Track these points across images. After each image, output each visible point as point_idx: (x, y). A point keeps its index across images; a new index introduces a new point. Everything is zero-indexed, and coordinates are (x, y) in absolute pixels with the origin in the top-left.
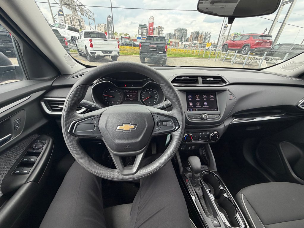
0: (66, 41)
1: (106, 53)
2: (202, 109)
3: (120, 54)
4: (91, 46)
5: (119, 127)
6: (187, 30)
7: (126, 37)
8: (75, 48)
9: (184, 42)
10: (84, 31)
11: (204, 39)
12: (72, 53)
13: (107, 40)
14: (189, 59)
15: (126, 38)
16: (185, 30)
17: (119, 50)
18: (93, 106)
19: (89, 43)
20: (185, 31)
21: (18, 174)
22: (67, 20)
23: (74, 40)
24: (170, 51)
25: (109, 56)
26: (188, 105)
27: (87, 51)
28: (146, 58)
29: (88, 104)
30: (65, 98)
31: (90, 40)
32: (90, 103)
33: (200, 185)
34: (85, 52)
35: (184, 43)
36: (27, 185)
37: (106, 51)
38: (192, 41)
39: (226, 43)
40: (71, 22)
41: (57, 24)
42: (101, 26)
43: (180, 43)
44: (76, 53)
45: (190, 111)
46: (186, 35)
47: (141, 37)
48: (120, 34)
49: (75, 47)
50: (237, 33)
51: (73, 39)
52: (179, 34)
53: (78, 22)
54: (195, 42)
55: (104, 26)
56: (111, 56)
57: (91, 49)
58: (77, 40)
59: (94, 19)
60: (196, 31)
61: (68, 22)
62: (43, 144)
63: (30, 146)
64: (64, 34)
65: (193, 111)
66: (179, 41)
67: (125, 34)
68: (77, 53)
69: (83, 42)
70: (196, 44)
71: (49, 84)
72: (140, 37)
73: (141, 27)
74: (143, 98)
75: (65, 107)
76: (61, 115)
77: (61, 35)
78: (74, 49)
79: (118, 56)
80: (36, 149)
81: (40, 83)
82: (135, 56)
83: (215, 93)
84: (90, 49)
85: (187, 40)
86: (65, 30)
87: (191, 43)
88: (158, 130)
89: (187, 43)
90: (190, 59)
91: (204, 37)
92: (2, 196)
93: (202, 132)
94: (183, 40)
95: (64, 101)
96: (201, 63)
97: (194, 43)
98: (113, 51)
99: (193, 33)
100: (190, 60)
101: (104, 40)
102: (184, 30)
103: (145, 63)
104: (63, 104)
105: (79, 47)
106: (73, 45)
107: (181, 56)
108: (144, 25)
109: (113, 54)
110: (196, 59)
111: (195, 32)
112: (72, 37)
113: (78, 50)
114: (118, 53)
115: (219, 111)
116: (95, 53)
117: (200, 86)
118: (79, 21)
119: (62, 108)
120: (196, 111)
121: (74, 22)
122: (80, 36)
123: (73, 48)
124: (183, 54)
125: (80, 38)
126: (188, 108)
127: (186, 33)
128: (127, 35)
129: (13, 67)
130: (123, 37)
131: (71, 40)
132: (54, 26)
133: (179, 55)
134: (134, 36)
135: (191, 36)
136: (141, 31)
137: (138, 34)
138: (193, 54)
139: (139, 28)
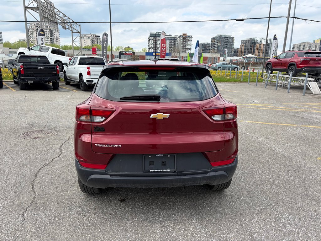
6: (233, 37)
7: (127, 53)
9: (228, 56)
10: (79, 57)
15: (127, 55)
19: (87, 71)
20: (230, 39)
34: (78, 81)
35: (228, 59)
38: (244, 55)
39: (269, 62)
41: (38, 46)
42: (85, 38)
43: (222, 59)
46: (233, 45)
47: (153, 53)
48: (118, 49)
52: (219, 44)
54: (250, 55)
55: (91, 38)
58: (67, 66)
59: (80, 33)
60: (249, 38)
66: (219, 55)
67: (125, 48)
70: (251, 59)
72: (152, 51)
73: (153, 37)
84: (86, 77)
85: (235, 54)
86: (47, 53)
87: (241, 58)
89: (235, 58)
97: (247, 57)
99: (243, 42)
102: (227, 38)
108: (158, 33)
111: (248, 40)
116: (93, 81)
127: (233, 42)
128: (130, 50)
130: (123, 53)
134: (141, 50)
135: (241, 46)
136: (152, 43)
137: (148, 48)
138: (228, 77)
139: (150, 38)
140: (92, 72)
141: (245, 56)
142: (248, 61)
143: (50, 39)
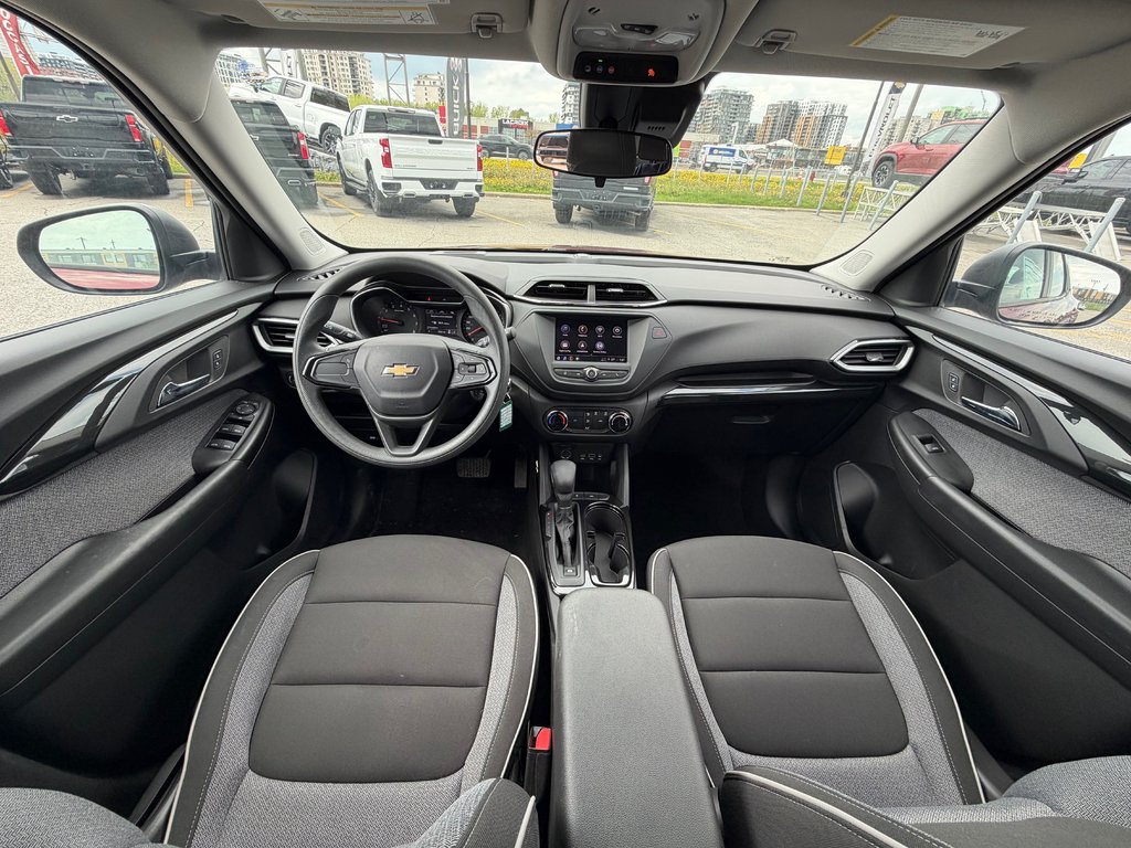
0: (302, 142)
1: (434, 188)
2: (591, 356)
3: (483, 191)
4: (387, 161)
5: (386, 370)
6: (751, 96)
7: (517, 122)
8: (334, 165)
9: (739, 141)
10: (365, 108)
11: (816, 134)
12: (323, 185)
13: (440, 142)
14: (742, 212)
15: (517, 127)
16: (746, 97)
17: (479, 175)
18: (349, 335)
19: (381, 151)
20: (745, 99)
21: (215, 448)
22: (309, 60)
23: (331, 139)
24: (674, 180)
25: (447, 197)
26: (558, 347)
27: (371, 178)
28: (575, 208)
29: (340, 331)
30: (298, 319)
31: (385, 143)
32: (345, 329)
33: (570, 521)
34: (365, 183)
36: (234, 463)
37: (437, 180)
38: (770, 140)
39: (889, 155)
40: (325, 68)
41: (277, 80)
42: (427, 83)
44: (333, 185)
45: (561, 359)
46: (747, 115)
48: (496, 113)
49: (333, 163)
50: (958, 110)
51: (329, 134)
52: (718, 113)
53: (348, 67)
54: (783, 142)
55: (438, 83)
56: (454, 198)
57: (386, 172)
58: (341, 138)
59: (402, 59)
60: (786, 101)
61: (313, 68)
62: (255, 409)
63: (232, 409)
64: (298, 117)
65: (568, 360)
66: (715, 137)
67: (513, 112)
68: (338, 186)
69: (360, 148)
70: (785, 152)
71: (268, 289)
72: (571, 122)
74: (468, 328)
75: (297, 337)
76: (291, 354)
77: (287, 124)
78: (329, 171)
79: (477, 199)
80: (242, 415)
81: (251, 287)
82: (540, 198)
83: (624, 322)
84: (381, 174)
85: (750, 137)
86: (301, 101)
87: (764, 146)
88: (459, 381)
89: (751, 147)
90: (747, 211)
91: (819, 123)
92: (194, 476)
93: (592, 411)
94: (732, 137)
95: (295, 326)
96: (781, 228)
97: (775, 147)
98: (460, 180)
99: (773, 108)
100: (743, 217)
101: (431, 142)
102: (739, 96)
103: (572, 223)
104: (294, 332)
105: (347, 165)
106: (327, 156)
107: (713, 200)
109: (460, 190)
110: (769, 213)
111: (785, 105)
112: (325, 127)
113: (343, 175)
114: (479, 188)
115: (627, 364)
116: (399, 186)
117: (591, 306)
118: (352, 65)
119: (292, 340)
120: (574, 360)
121: (334, 67)
122: (350, 124)
123: (327, 166)
124: (722, 194)
125: (352, 133)
126: (557, 352)
127: (748, 107)
128: (522, 118)
129: (201, 254)
130: (508, 122)
131: (321, 136)
132: (264, 89)
133: (705, 196)
134: (547, 119)
135: (767, 120)
136: (573, 102)
137: (562, 114)
138: (760, 194)
139: (568, 90)
140: (397, 156)
141: (771, 144)
142: (779, 155)
143: (351, 84)
